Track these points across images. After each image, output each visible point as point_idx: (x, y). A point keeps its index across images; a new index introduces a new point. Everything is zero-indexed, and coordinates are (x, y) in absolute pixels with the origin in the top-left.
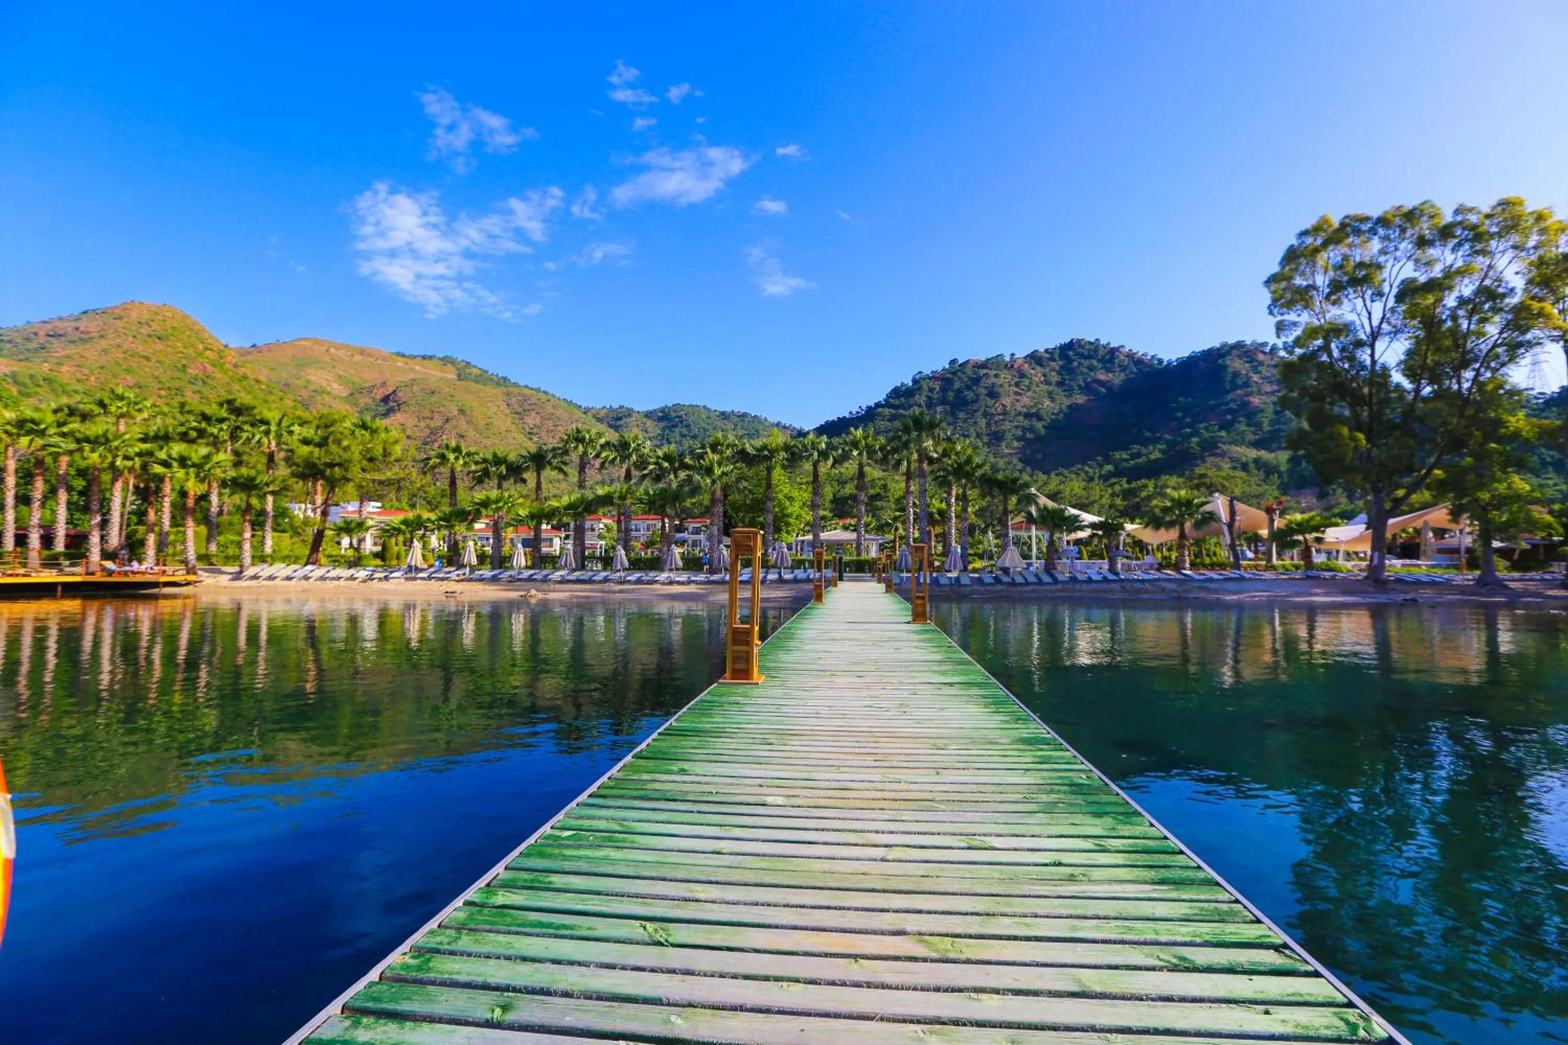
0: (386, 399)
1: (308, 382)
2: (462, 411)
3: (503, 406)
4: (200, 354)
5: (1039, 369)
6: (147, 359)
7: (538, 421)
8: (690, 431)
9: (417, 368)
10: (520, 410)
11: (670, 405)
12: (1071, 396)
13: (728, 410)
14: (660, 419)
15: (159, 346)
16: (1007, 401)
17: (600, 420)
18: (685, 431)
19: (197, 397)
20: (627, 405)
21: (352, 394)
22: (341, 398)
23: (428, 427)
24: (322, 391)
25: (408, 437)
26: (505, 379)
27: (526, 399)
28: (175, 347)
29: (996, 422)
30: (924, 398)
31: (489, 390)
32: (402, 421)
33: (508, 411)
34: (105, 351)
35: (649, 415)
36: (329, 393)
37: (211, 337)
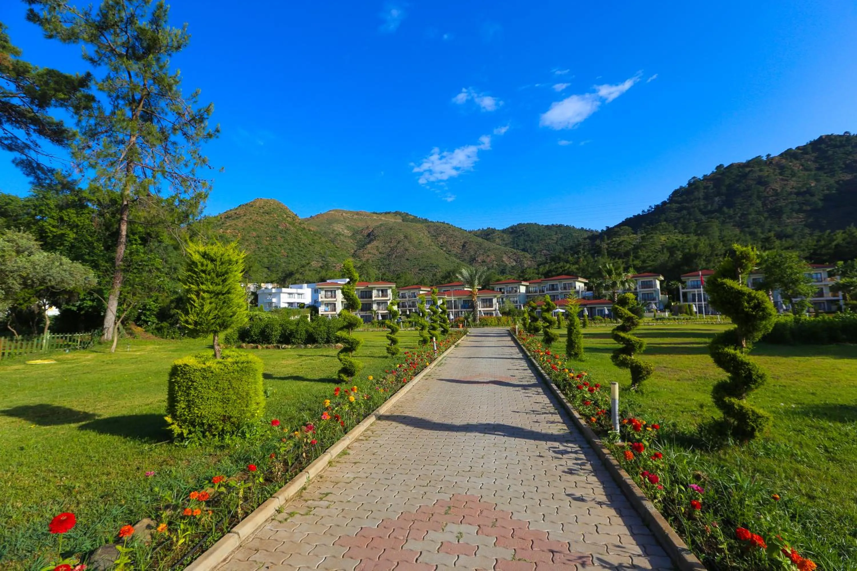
0: (369, 235)
1: (334, 230)
2: (406, 237)
3: (426, 233)
4: (285, 219)
5: (795, 162)
6: (262, 223)
7: (445, 239)
8: (530, 237)
9: (383, 218)
10: (435, 234)
11: (516, 224)
12: (833, 175)
13: (550, 224)
14: (511, 233)
15: (267, 217)
16: (777, 186)
17: (478, 236)
18: (526, 238)
19: (283, 239)
20: (492, 227)
21: (353, 234)
22: (348, 237)
23: (389, 246)
24: (339, 234)
25: (380, 253)
26: (426, 220)
27: (438, 228)
28: (274, 217)
29: (771, 202)
30: (702, 194)
31: (419, 225)
32: (377, 245)
33: (429, 235)
34: (245, 222)
35: (504, 231)
36: (343, 235)
37: (290, 211)
